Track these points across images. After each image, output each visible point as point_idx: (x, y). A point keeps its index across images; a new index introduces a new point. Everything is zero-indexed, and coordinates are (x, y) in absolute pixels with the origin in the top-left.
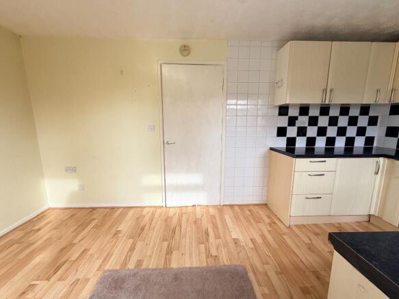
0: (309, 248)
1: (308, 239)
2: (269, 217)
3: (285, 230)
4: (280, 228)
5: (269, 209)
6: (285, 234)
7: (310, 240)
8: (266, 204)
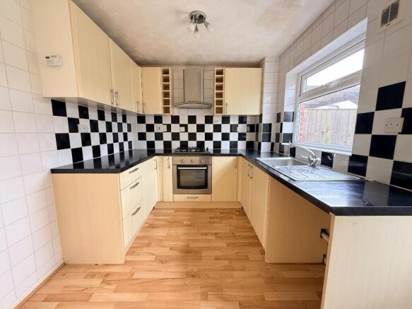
0: (162, 262)
1: (151, 256)
2: (93, 276)
3: (128, 269)
4: (121, 273)
5: (76, 266)
6: (132, 274)
7: (153, 254)
8: (64, 264)
